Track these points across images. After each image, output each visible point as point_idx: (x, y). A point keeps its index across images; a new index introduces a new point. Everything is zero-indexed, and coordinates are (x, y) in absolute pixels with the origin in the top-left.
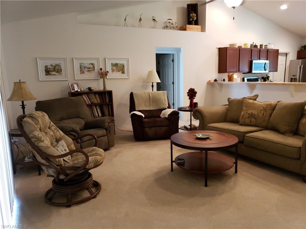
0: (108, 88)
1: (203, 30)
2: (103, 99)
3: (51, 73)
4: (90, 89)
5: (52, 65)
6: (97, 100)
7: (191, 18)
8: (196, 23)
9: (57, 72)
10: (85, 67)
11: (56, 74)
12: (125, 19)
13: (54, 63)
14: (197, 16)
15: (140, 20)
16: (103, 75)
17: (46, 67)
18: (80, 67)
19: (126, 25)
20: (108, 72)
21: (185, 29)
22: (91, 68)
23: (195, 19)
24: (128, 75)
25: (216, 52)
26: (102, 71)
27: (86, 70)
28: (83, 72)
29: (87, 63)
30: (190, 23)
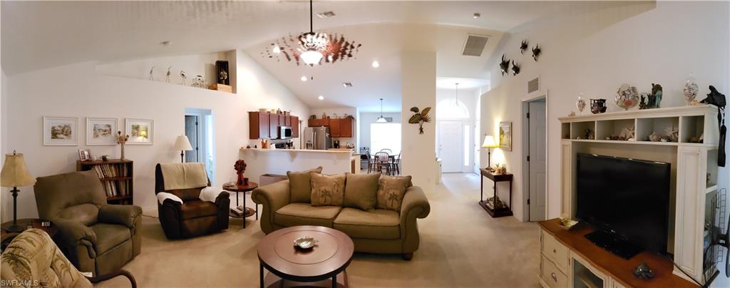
0: (128, 157)
1: (234, 91)
2: (119, 172)
3: (58, 135)
4: (104, 158)
5: (60, 126)
6: (112, 173)
7: (221, 76)
8: (227, 83)
9: (66, 135)
10: (99, 130)
11: (64, 137)
12: (151, 72)
13: (63, 123)
14: (228, 75)
15: (168, 74)
16: (122, 140)
17: (53, 128)
18: (94, 130)
19: (151, 78)
20: (128, 136)
21: (216, 89)
22: (107, 131)
23: (226, 77)
24: (152, 141)
25: (247, 116)
26: (121, 135)
27: (102, 133)
28: (97, 136)
29: (102, 124)
30: (220, 82)
